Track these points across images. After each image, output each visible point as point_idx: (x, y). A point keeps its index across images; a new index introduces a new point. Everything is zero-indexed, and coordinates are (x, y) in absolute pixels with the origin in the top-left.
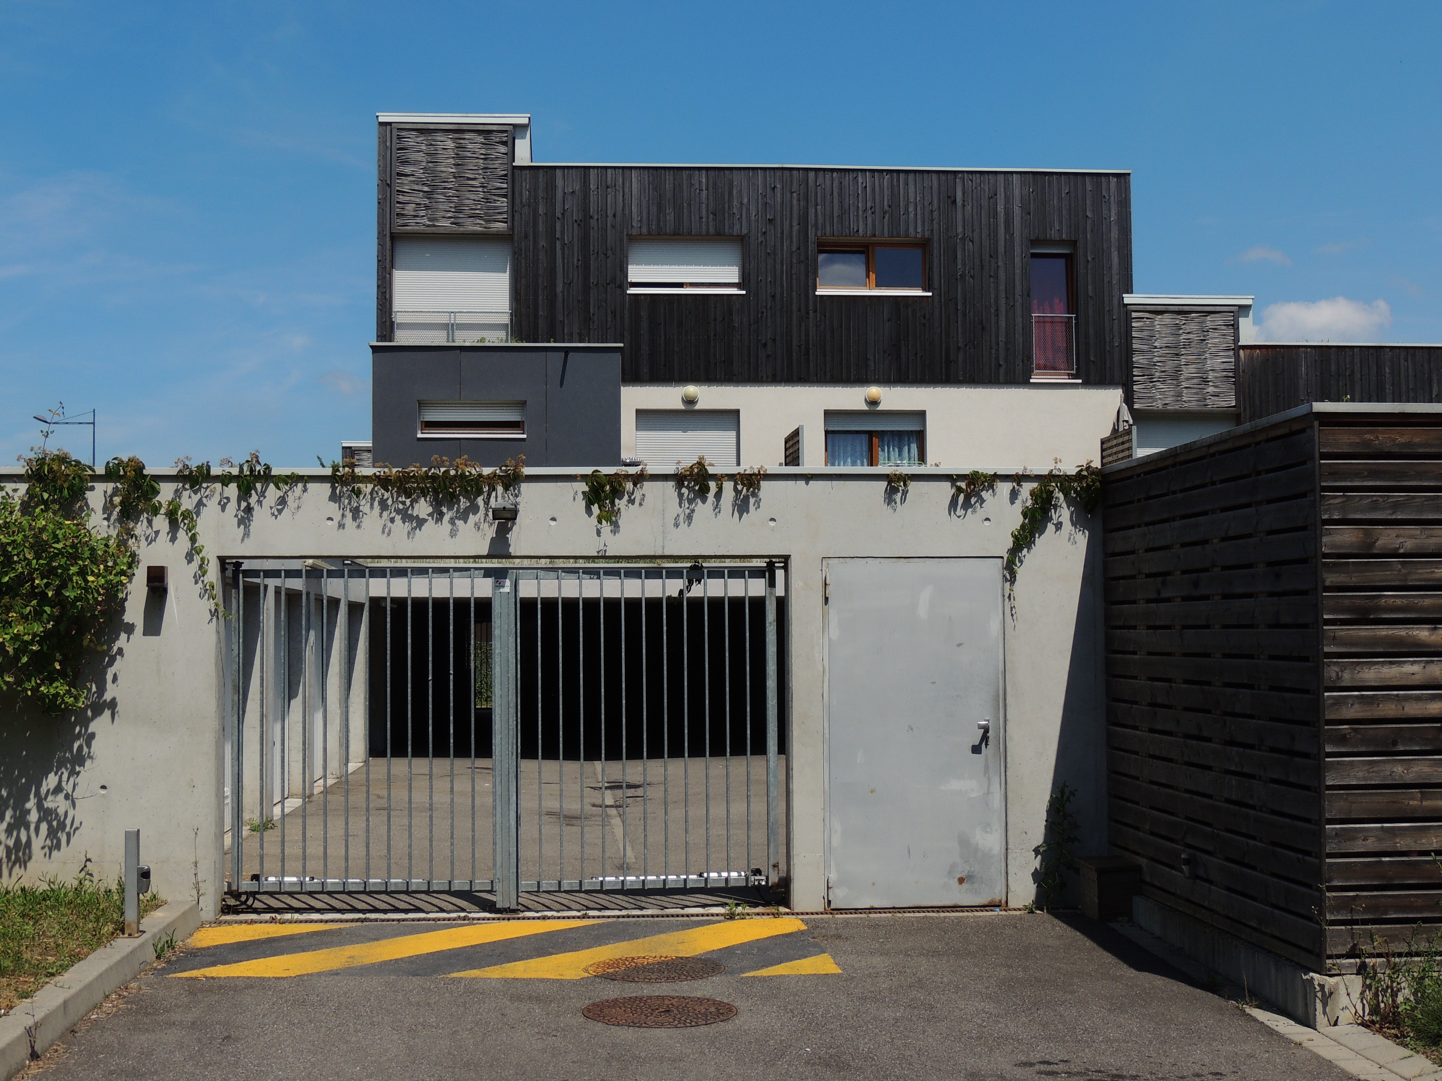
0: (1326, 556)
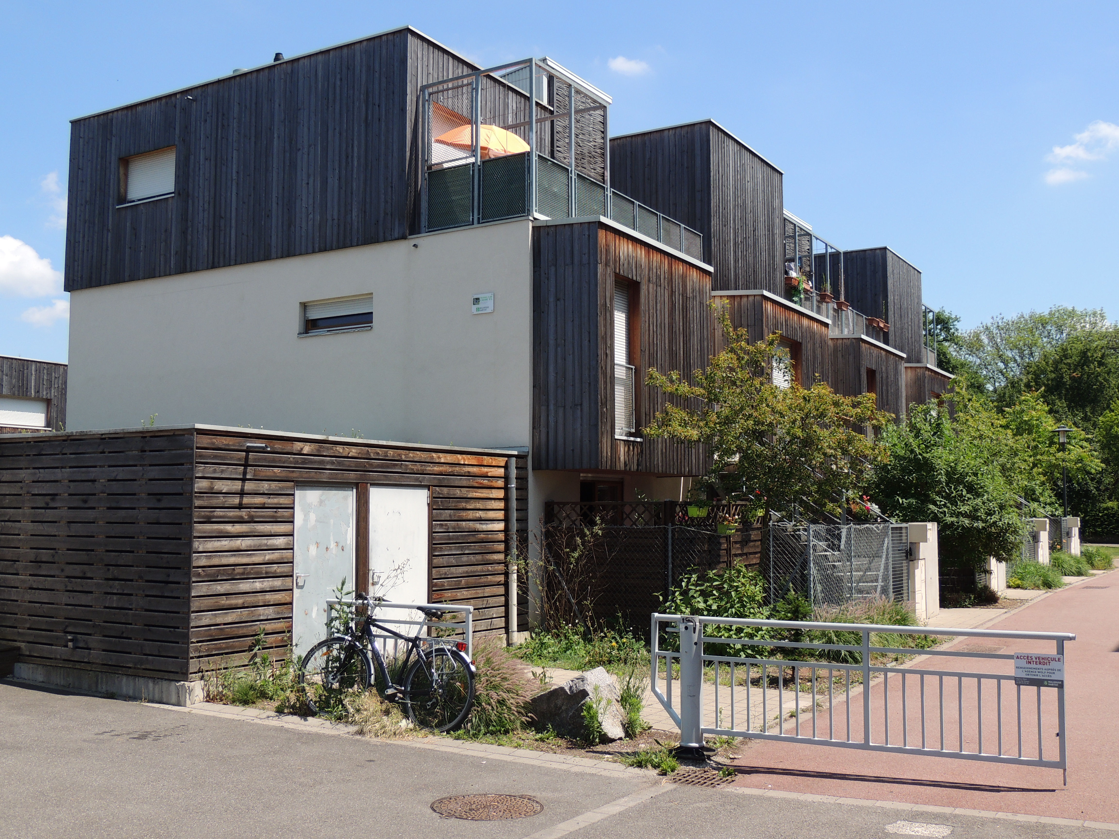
0: (196, 493)
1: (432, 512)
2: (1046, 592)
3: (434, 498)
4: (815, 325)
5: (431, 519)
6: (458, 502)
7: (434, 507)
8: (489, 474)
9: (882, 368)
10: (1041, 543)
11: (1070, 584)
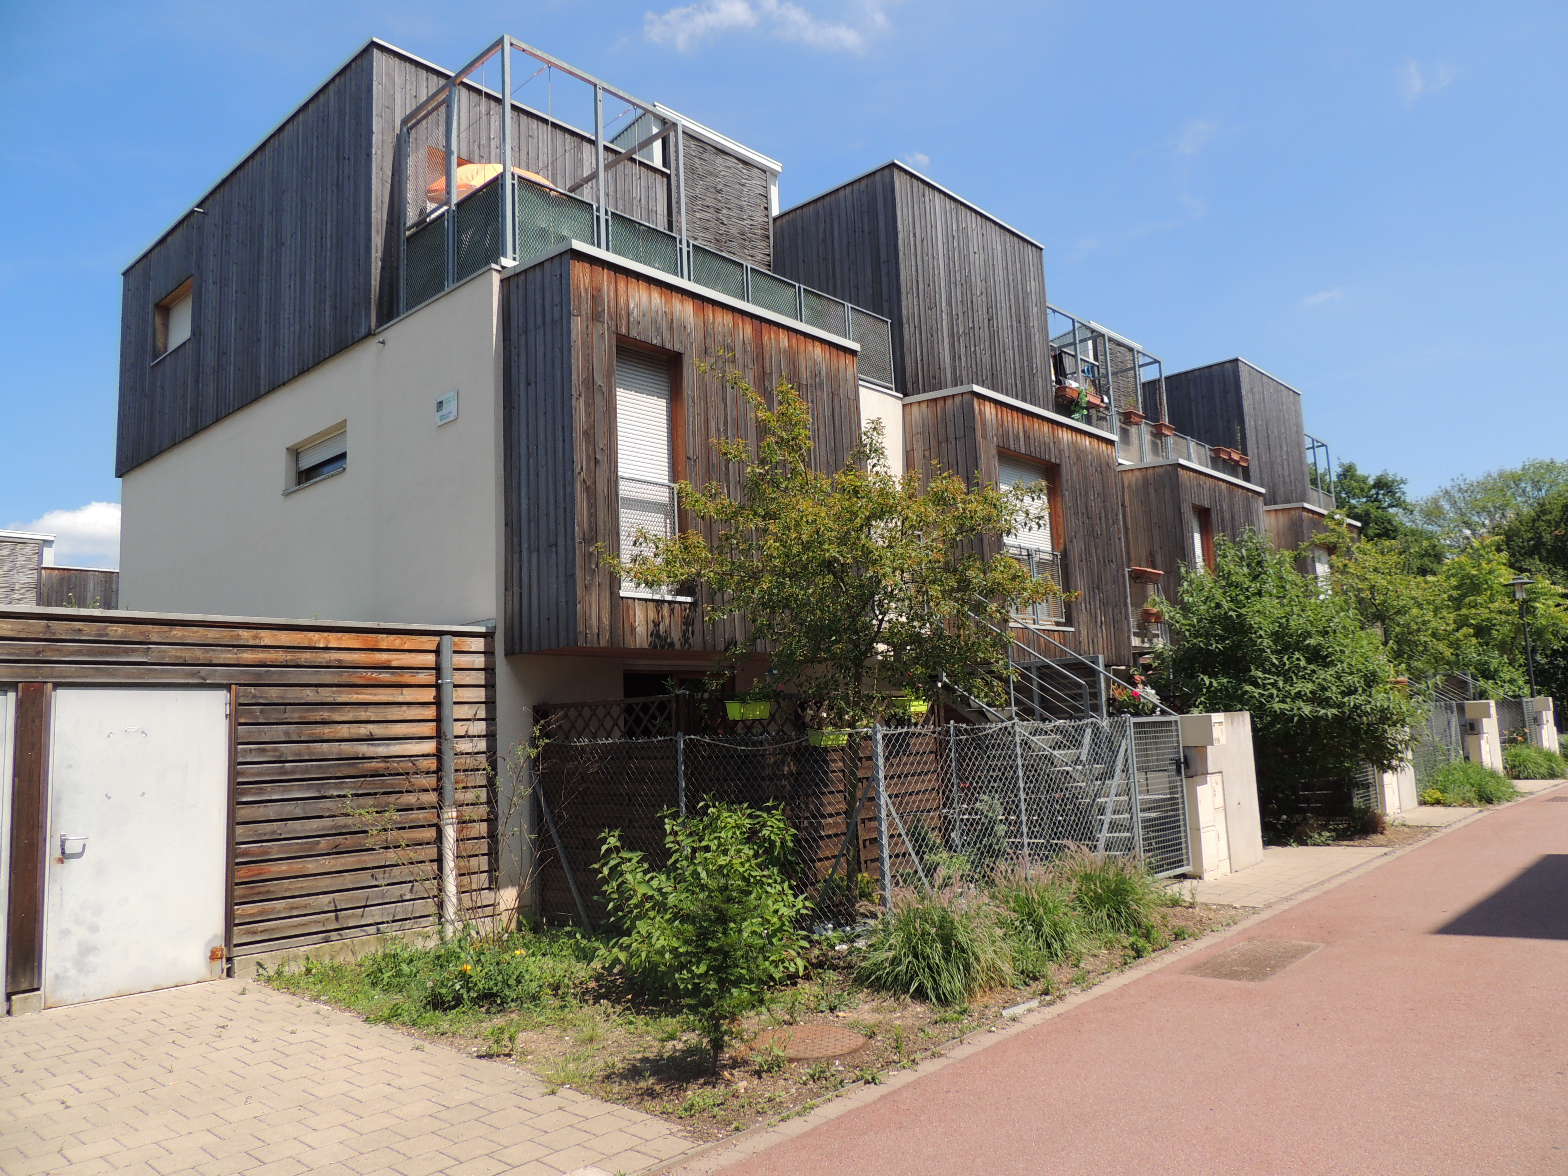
1: (236, 730)
2: (1480, 811)
3: (241, 705)
4: (1087, 441)
5: (234, 742)
6: (308, 710)
7: (242, 721)
8: (394, 664)
9: (1221, 506)
10: (1485, 736)
11: (1531, 793)
